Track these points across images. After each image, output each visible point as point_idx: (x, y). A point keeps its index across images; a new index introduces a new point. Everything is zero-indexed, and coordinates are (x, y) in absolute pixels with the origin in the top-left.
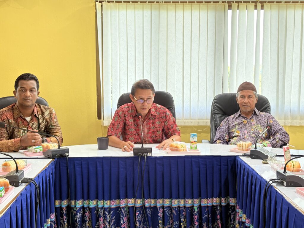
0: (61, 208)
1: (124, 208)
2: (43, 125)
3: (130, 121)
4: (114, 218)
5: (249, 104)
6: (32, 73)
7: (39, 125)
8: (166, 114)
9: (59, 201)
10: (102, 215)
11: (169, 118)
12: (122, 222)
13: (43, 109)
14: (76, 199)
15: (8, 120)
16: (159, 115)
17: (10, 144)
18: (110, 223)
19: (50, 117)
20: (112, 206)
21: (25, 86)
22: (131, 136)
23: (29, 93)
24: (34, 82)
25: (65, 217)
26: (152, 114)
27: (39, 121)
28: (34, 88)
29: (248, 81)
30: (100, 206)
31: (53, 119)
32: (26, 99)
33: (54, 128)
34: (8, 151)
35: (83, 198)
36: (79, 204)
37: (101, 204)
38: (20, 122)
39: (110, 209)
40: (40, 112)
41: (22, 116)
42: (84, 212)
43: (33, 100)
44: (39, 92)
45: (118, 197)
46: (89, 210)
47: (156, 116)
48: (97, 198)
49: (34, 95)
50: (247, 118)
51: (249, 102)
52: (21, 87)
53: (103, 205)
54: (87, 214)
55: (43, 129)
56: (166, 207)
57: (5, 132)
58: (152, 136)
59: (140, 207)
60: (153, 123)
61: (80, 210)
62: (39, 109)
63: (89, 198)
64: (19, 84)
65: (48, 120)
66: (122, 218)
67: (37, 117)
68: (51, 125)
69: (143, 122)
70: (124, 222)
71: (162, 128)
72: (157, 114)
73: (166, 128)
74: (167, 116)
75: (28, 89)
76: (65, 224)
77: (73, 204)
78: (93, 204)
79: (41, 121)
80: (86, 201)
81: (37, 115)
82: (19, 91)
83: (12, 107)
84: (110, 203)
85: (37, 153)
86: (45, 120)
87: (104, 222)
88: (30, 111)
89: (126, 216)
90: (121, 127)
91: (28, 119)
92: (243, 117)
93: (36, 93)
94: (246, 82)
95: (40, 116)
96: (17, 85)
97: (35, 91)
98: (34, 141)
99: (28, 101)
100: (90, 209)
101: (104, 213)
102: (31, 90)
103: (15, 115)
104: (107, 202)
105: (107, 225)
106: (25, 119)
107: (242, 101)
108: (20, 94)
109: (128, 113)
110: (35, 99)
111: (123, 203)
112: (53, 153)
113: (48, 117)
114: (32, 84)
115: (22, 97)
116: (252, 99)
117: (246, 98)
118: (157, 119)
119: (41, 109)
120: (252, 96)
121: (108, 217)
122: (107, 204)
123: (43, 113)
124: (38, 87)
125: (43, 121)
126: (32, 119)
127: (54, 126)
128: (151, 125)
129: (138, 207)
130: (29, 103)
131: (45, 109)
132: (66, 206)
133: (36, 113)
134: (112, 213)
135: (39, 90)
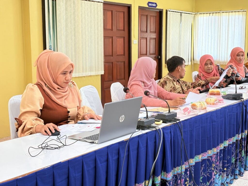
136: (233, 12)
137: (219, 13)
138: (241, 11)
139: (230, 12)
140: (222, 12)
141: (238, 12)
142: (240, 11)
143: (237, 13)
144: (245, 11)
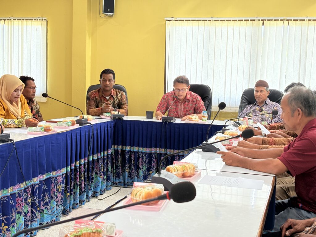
0: (117, 150)
1: (154, 153)
2: (116, 102)
3: (172, 103)
4: (148, 159)
5: (261, 97)
6: (111, 69)
7: (114, 102)
8: (197, 99)
9: (117, 146)
10: (141, 156)
11: (199, 102)
12: (152, 162)
13: (118, 92)
14: (126, 145)
15: (96, 97)
16: (193, 100)
17: (96, 111)
18: (145, 162)
19: (121, 98)
20: (147, 152)
21: (106, 78)
22: (172, 113)
23: (108, 83)
24: (111, 75)
25: (119, 156)
26: (187, 98)
27: (114, 99)
28: (111, 79)
29: (262, 80)
30: (140, 151)
31: (123, 99)
32: (106, 86)
33: (123, 105)
34: (94, 115)
35: (130, 145)
36: (128, 148)
37: (141, 149)
38: (103, 100)
39: (146, 153)
40: (116, 94)
41: (104, 96)
42: (131, 154)
43: (111, 87)
44: (115, 81)
45: (151, 147)
46: (134, 154)
47: (190, 100)
48: (138, 146)
49: (111, 83)
50: (260, 106)
51: (261, 95)
52: (103, 79)
53: (142, 151)
54: (133, 155)
55: (116, 105)
56: (181, 156)
57: (94, 104)
58: (186, 113)
59: (164, 154)
60: (187, 105)
61: (128, 152)
62: (115, 92)
63: (134, 146)
64: (103, 76)
65: (120, 99)
66: (153, 159)
67: (113, 97)
68: (122, 102)
69: (181, 103)
70: (154, 162)
71: (193, 109)
72: (191, 99)
73: (196, 108)
74: (198, 101)
75: (108, 79)
76: (119, 160)
77: (124, 148)
78: (136, 149)
79: (115, 99)
80: (132, 147)
81: (113, 96)
82: (102, 80)
83: (99, 90)
84: (146, 150)
85: (107, 116)
86: (118, 99)
87: (142, 161)
88: (109, 93)
89: (155, 159)
90: (165, 106)
91: (108, 98)
92: (257, 105)
93: (113, 82)
94: (261, 80)
95: (115, 97)
96: (101, 76)
97: (112, 81)
98: (107, 110)
99: (108, 87)
100: (134, 152)
101: (142, 156)
102: (110, 80)
103: (100, 95)
104: (144, 149)
105: (144, 163)
106: (106, 98)
107: (256, 94)
108: (103, 83)
109: (171, 97)
110: (112, 86)
111: (153, 150)
112: (114, 116)
113: (120, 97)
114: (110, 76)
115: (104, 85)
116: (263, 93)
117: (259, 92)
118: (190, 102)
119: (116, 93)
120: (263, 91)
121: (144, 158)
122: (144, 150)
123: (117, 95)
124: (114, 78)
125: (117, 99)
126: (110, 98)
127: (123, 103)
128: (186, 106)
129: (162, 154)
130: (108, 89)
131: (119, 92)
132: (120, 149)
133: (113, 94)
134: (147, 156)
135: (115, 80)
136: (28, 20)
137: (9, 20)
138: (40, 20)
139: (23, 20)
140: (13, 20)
141: (35, 20)
142: (37, 20)
143: (34, 22)
144: (44, 20)
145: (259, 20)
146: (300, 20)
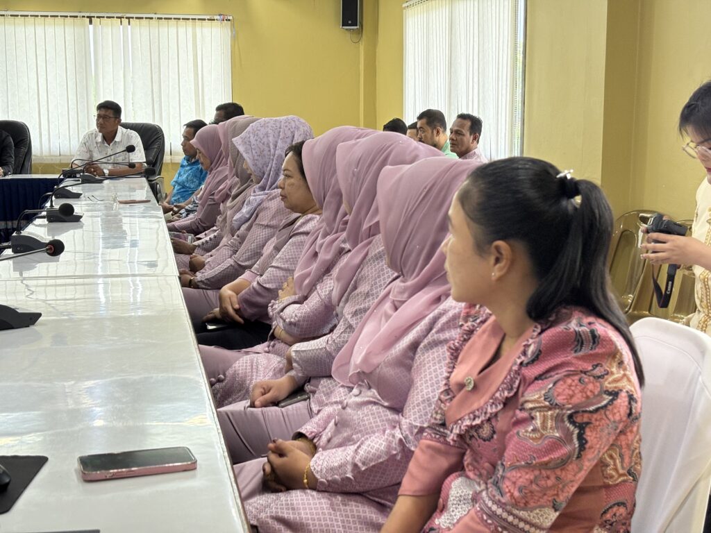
145: (84, 17)
146: (146, 18)
